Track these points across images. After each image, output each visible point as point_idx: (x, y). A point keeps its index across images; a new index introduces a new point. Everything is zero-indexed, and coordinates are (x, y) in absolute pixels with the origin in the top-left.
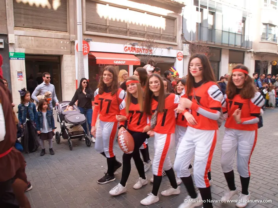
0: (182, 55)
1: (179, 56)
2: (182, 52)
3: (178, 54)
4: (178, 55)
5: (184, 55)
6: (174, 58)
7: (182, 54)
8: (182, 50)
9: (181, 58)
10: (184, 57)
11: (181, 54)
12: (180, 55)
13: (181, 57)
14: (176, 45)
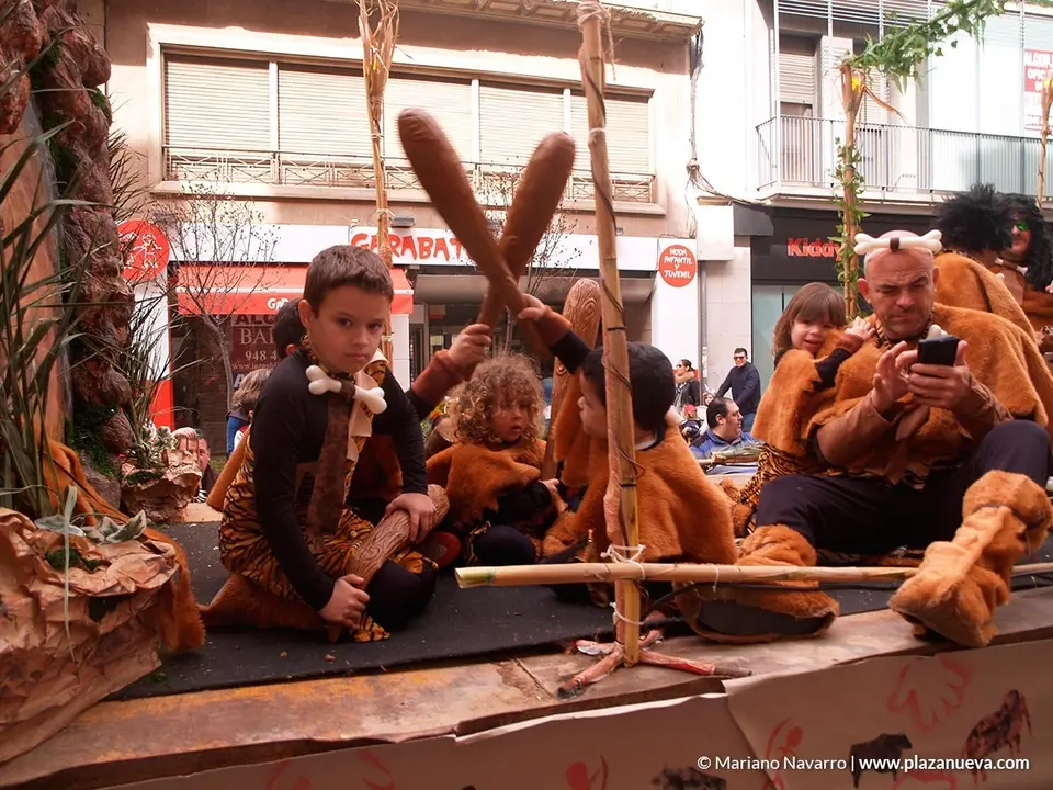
0: (689, 260)
1: (674, 263)
2: (689, 244)
4: (669, 259)
5: (703, 257)
7: (690, 254)
8: (692, 237)
9: (685, 274)
11: (684, 252)
12: (681, 260)
13: (683, 267)
14: (660, 217)
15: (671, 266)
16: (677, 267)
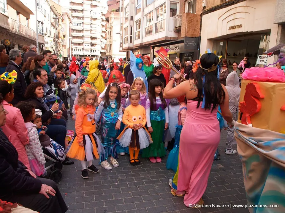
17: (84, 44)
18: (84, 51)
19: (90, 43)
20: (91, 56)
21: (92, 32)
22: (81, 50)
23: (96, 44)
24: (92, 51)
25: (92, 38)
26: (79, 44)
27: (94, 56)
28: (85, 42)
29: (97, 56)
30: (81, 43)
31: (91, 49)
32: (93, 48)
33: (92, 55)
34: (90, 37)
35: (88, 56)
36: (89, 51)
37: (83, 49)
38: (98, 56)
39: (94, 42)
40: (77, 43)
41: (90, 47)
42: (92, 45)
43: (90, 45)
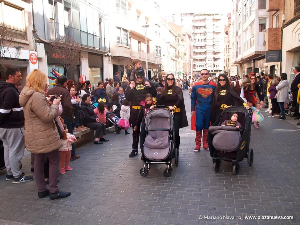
0: (36, 58)
2: (36, 53)
3: (31, 55)
4: (32, 57)
5: (39, 57)
6: (25, 60)
7: (36, 56)
8: (35, 51)
9: (35, 61)
10: (39, 59)
12: (34, 57)
13: (35, 59)
14: (28, 44)
15: (32, 59)
16: (34, 59)
17: (207, 60)
18: (207, 66)
19: (213, 58)
20: (213, 71)
21: (215, 47)
22: (204, 66)
23: (219, 59)
24: (215, 66)
25: (215, 53)
26: (202, 60)
27: (217, 71)
28: (207, 58)
29: (220, 71)
30: (203, 59)
31: (214, 64)
32: (216, 63)
33: (215, 70)
34: (213, 52)
35: (210, 71)
36: (212, 66)
37: (206, 65)
38: (222, 71)
39: (216, 56)
40: (199, 59)
41: (213, 62)
42: (215, 60)
43: (212, 60)
